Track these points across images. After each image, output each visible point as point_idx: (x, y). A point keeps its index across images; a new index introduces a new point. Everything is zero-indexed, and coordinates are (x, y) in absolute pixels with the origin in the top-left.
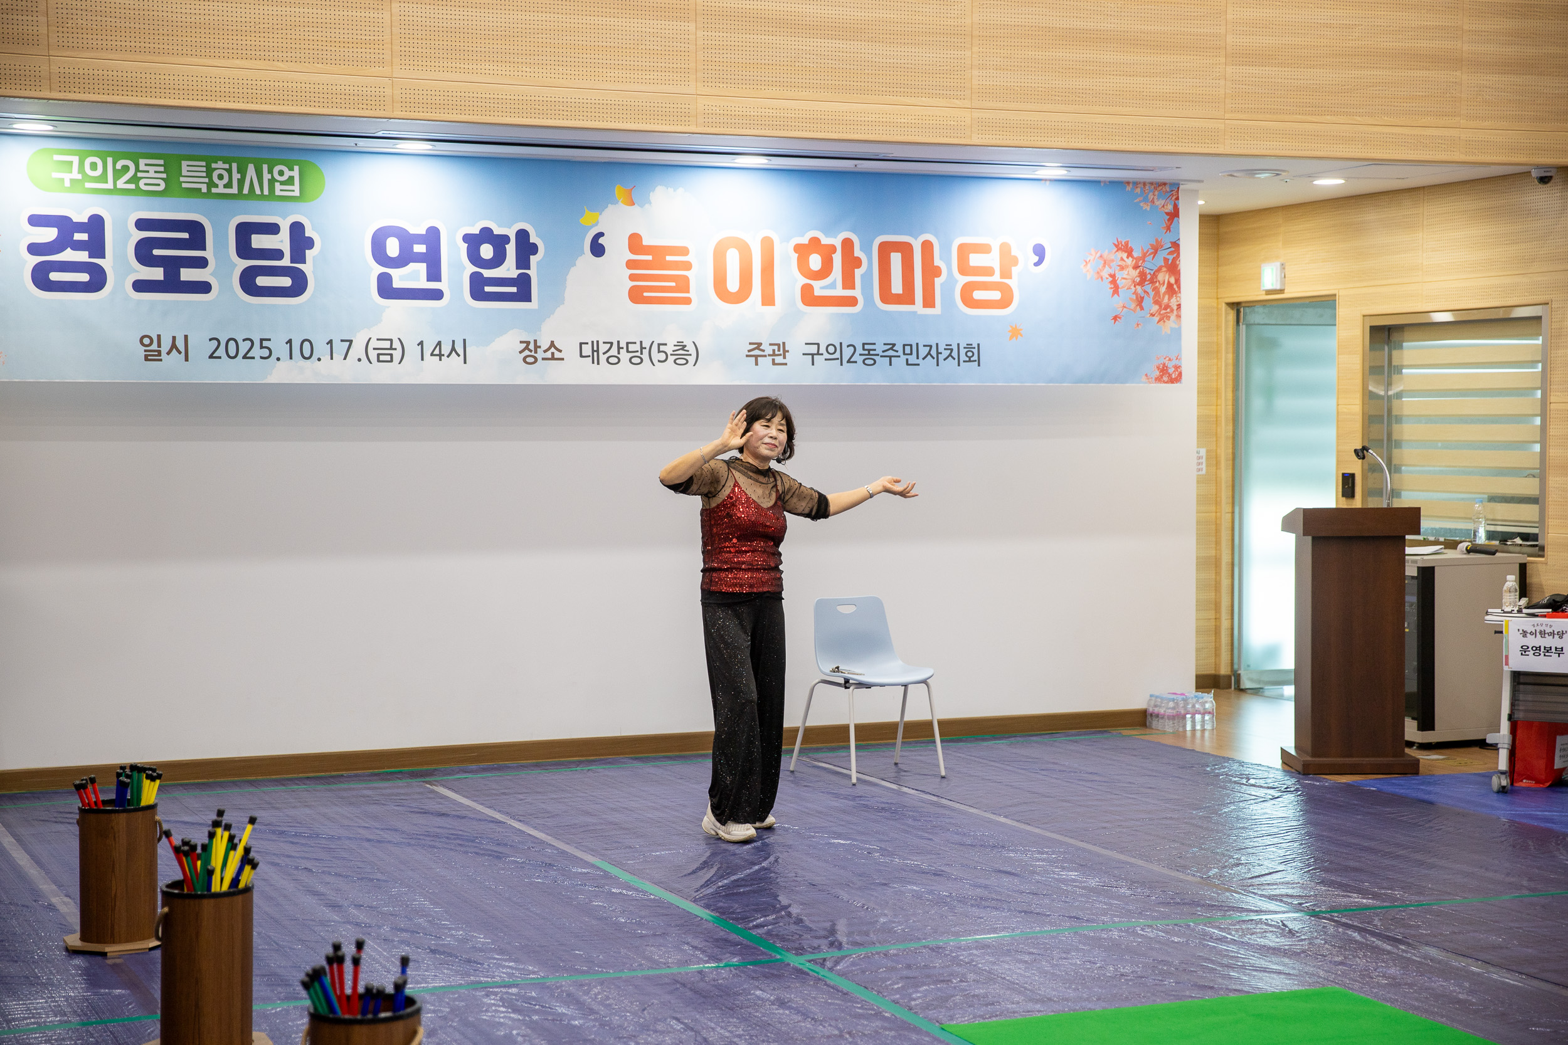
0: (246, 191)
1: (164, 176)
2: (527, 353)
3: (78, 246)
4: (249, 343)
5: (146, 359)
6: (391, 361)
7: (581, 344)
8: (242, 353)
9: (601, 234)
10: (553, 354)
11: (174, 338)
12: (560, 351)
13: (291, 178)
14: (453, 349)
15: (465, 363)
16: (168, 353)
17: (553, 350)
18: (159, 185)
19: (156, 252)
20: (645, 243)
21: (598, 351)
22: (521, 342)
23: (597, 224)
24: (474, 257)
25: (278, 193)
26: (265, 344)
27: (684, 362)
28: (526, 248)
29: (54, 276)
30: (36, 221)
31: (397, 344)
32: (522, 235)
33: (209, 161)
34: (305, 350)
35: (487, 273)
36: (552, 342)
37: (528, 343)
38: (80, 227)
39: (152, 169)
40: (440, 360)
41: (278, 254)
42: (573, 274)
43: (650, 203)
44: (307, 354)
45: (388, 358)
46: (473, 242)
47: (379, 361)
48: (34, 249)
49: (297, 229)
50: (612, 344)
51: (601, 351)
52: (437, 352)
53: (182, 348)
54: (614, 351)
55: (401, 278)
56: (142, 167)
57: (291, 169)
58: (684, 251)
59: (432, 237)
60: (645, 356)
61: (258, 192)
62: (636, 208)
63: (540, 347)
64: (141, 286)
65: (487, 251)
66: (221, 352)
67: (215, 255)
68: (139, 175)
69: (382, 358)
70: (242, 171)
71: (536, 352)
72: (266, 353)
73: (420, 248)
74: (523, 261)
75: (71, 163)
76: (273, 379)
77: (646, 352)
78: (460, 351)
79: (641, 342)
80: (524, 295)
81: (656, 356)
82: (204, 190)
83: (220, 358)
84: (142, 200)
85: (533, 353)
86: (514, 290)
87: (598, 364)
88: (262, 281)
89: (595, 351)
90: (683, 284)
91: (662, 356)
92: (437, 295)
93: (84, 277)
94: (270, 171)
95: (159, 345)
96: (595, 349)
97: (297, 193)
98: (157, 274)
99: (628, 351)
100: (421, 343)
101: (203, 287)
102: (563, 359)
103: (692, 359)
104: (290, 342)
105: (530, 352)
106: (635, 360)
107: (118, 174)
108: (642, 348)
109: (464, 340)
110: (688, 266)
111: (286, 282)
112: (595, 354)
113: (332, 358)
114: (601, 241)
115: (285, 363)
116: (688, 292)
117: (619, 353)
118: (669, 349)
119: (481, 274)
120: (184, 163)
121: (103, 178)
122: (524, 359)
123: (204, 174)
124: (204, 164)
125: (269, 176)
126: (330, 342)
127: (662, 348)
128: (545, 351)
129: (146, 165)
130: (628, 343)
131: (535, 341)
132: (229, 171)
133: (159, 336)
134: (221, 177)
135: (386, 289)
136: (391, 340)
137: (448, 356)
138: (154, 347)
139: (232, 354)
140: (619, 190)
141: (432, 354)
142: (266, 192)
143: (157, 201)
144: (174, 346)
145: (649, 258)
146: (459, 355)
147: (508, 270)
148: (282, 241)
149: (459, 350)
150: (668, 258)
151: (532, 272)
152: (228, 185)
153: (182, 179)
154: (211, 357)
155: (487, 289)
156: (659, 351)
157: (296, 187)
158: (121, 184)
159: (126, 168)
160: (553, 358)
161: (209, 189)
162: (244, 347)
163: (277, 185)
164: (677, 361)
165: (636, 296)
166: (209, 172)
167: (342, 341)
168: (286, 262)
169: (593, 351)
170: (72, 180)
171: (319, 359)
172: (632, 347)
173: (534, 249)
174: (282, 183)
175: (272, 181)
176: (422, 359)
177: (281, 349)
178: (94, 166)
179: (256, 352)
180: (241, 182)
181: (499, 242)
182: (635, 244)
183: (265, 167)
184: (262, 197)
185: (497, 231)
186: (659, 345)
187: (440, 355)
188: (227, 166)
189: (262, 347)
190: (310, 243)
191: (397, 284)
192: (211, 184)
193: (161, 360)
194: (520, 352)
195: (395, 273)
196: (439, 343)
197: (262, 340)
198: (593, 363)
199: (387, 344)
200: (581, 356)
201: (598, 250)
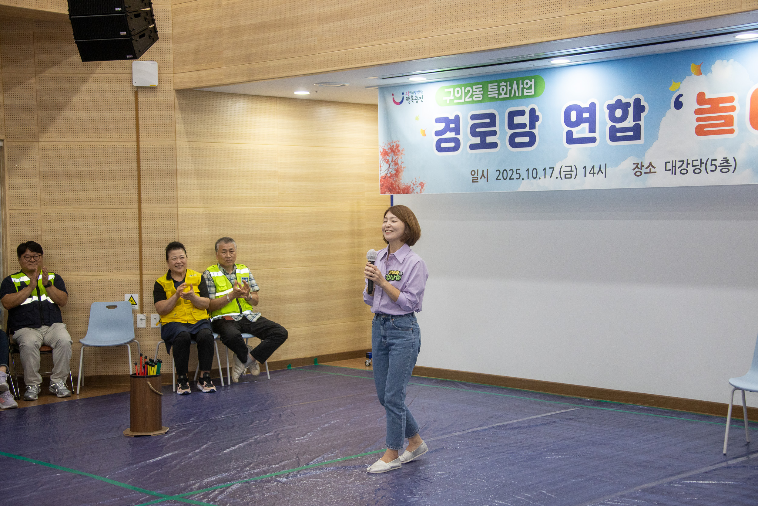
0: (512, 95)
1: (482, 93)
2: (637, 170)
3: (451, 130)
4: (511, 171)
5: (473, 182)
6: (571, 178)
7: (666, 163)
8: (508, 177)
9: (681, 95)
10: (650, 169)
11: (483, 171)
12: (654, 168)
13: (531, 85)
14: (600, 170)
15: (605, 177)
16: (481, 178)
17: (651, 167)
18: (480, 97)
19: (478, 130)
20: (707, 97)
21: (675, 167)
22: (634, 164)
23: (678, 89)
24: (612, 118)
25: (525, 94)
26: (518, 171)
27: (727, 170)
28: (639, 108)
29: (443, 145)
30: (438, 120)
31: (574, 169)
32: (637, 101)
33: (499, 82)
34: (534, 174)
35: (618, 125)
36: (651, 163)
37: (637, 164)
38: (452, 121)
39: (478, 90)
40: (594, 176)
41: (523, 126)
42: (665, 121)
43: (711, 72)
44: (535, 176)
45: (569, 176)
46: (612, 108)
47: (565, 178)
48: (437, 133)
49: (533, 111)
50: (683, 161)
51: (677, 166)
52: (592, 172)
53: (485, 176)
54: (684, 166)
55: (577, 132)
56: (474, 90)
57: (531, 81)
58: (731, 99)
59: (592, 108)
60: (703, 168)
61: (517, 95)
62: (702, 77)
63: (644, 166)
64: (473, 147)
65: (619, 113)
66: (501, 177)
67: (500, 129)
68: (474, 93)
69: (567, 176)
70: (511, 86)
71: (641, 169)
72: (518, 176)
73: (586, 115)
74: (637, 117)
75: (450, 92)
76: (521, 189)
77: (703, 165)
78: (604, 171)
79: (701, 160)
80: (637, 136)
81: (709, 168)
82: (497, 97)
83: (500, 179)
84: (474, 105)
85: (640, 170)
86: (631, 134)
87: (675, 174)
88: (518, 140)
89: (674, 166)
90: (729, 121)
91: (713, 168)
92: (593, 140)
93: (452, 145)
94: (523, 84)
95: (477, 175)
96: (674, 165)
97: (533, 93)
98: (477, 140)
99: (693, 166)
100: (585, 167)
101: (494, 145)
102: (655, 172)
103: (732, 169)
104: (528, 170)
105: (638, 169)
106: (696, 171)
107: (466, 94)
108: (701, 163)
109: (606, 164)
110: (733, 109)
111: (526, 139)
112: (674, 168)
113: (545, 178)
114: (681, 99)
115: (526, 181)
116: (732, 125)
117: (687, 167)
118: (718, 163)
119: (615, 126)
120: (490, 85)
121: (460, 98)
122: (635, 174)
123: (497, 89)
124: (496, 84)
125: (522, 86)
126: (545, 169)
127: (714, 162)
128: (646, 168)
129: (476, 88)
130: (693, 161)
131: (642, 163)
132: (506, 86)
133: (478, 170)
134: (503, 90)
135: (570, 140)
136: (571, 166)
137: (597, 174)
138: (476, 176)
139: (505, 177)
140: (693, 67)
141: (590, 173)
142: (520, 95)
143: (479, 105)
144: (483, 175)
145: (709, 106)
146: (602, 173)
147: (629, 122)
148: (525, 119)
149: (602, 170)
150: (721, 105)
151: (642, 123)
152: (506, 94)
153: (489, 93)
154: (497, 179)
155: (618, 134)
156: (712, 165)
157: (533, 90)
158: (467, 99)
159: (469, 91)
160: (650, 172)
161: (498, 97)
162: (510, 173)
163: (525, 90)
164: (723, 170)
165: (700, 131)
166: (499, 87)
167: (550, 168)
168: (527, 129)
169: (673, 167)
170: (450, 100)
171: (540, 178)
172: (695, 163)
173: (643, 109)
174: (527, 89)
175: (523, 88)
176: (585, 176)
177: (524, 174)
178: (458, 92)
179: (515, 176)
180: (511, 91)
181: (625, 107)
182: (701, 98)
183: (521, 82)
184: (519, 97)
185: (624, 101)
186: (712, 160)
187: (594, 173)
188: (505, 84)
189: (517, 173)
190: (537, 118)
191: (575, 136)
192: (500, 94)
193: (478, 182)
194: (634, 170)
195: (574, 130)
196: (593, 167)
197: (517, 170)
198: (672, 174)
199: (569, 169)
200: (666, 170)
201: (678, 105)
